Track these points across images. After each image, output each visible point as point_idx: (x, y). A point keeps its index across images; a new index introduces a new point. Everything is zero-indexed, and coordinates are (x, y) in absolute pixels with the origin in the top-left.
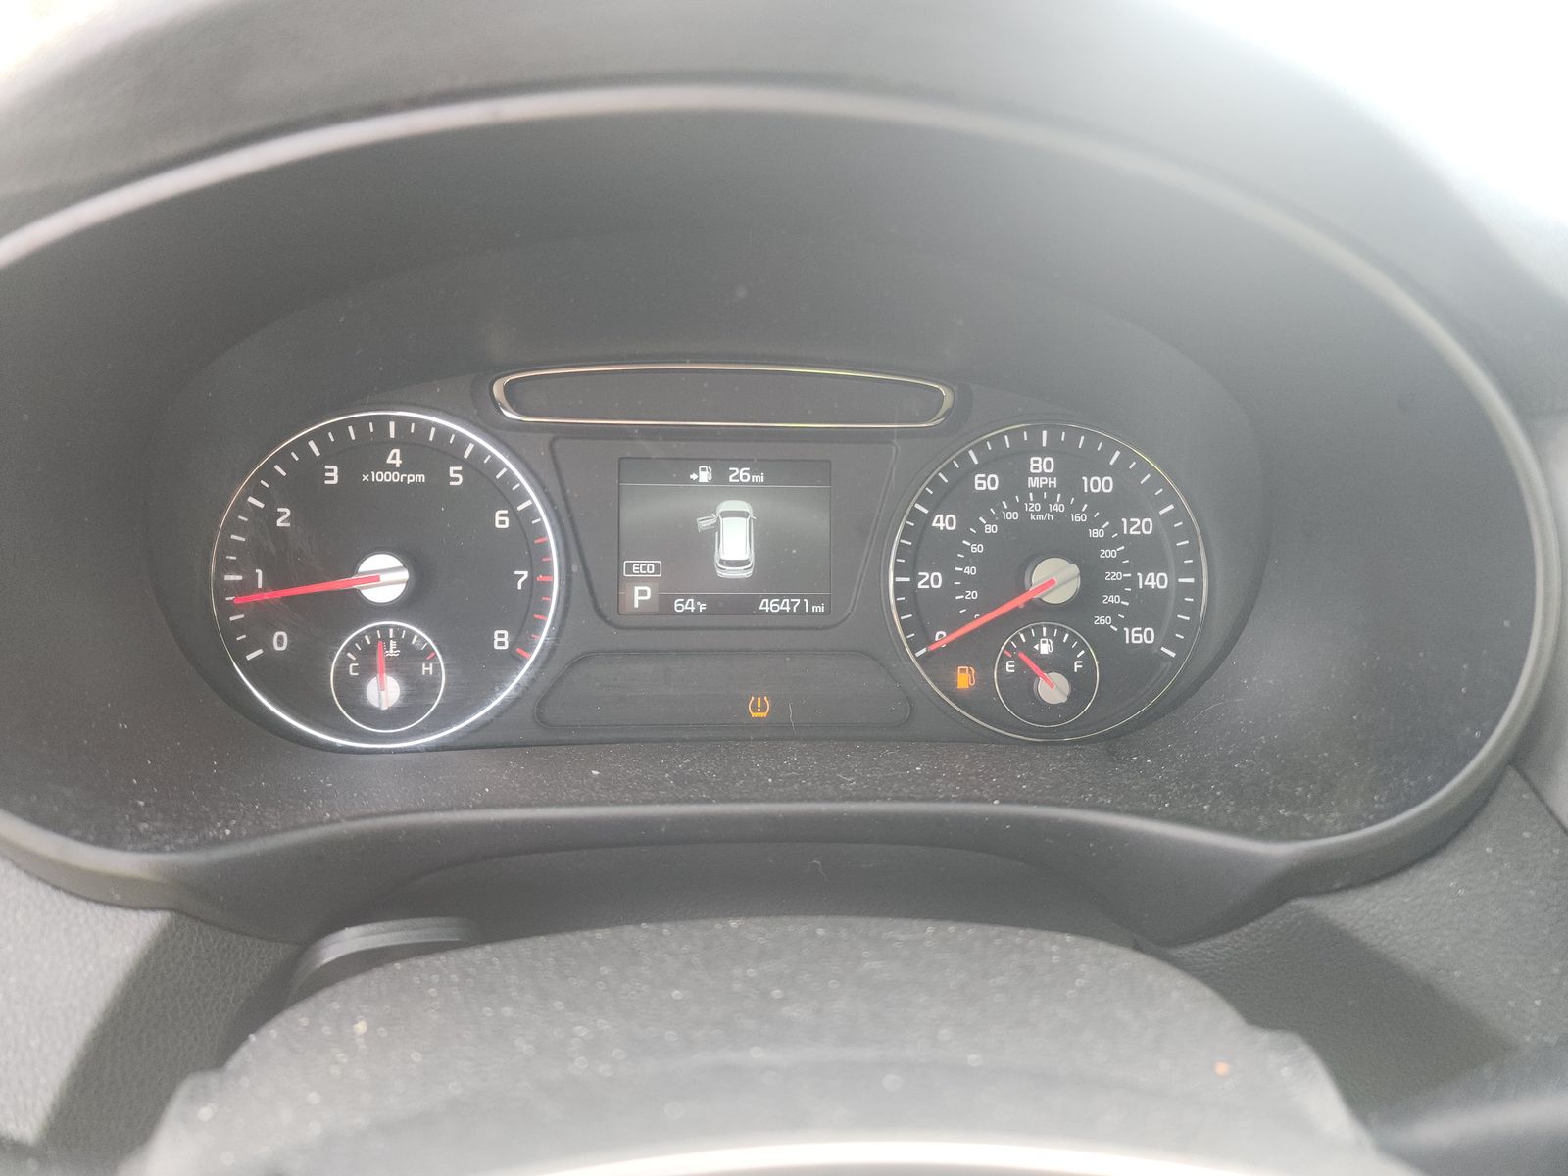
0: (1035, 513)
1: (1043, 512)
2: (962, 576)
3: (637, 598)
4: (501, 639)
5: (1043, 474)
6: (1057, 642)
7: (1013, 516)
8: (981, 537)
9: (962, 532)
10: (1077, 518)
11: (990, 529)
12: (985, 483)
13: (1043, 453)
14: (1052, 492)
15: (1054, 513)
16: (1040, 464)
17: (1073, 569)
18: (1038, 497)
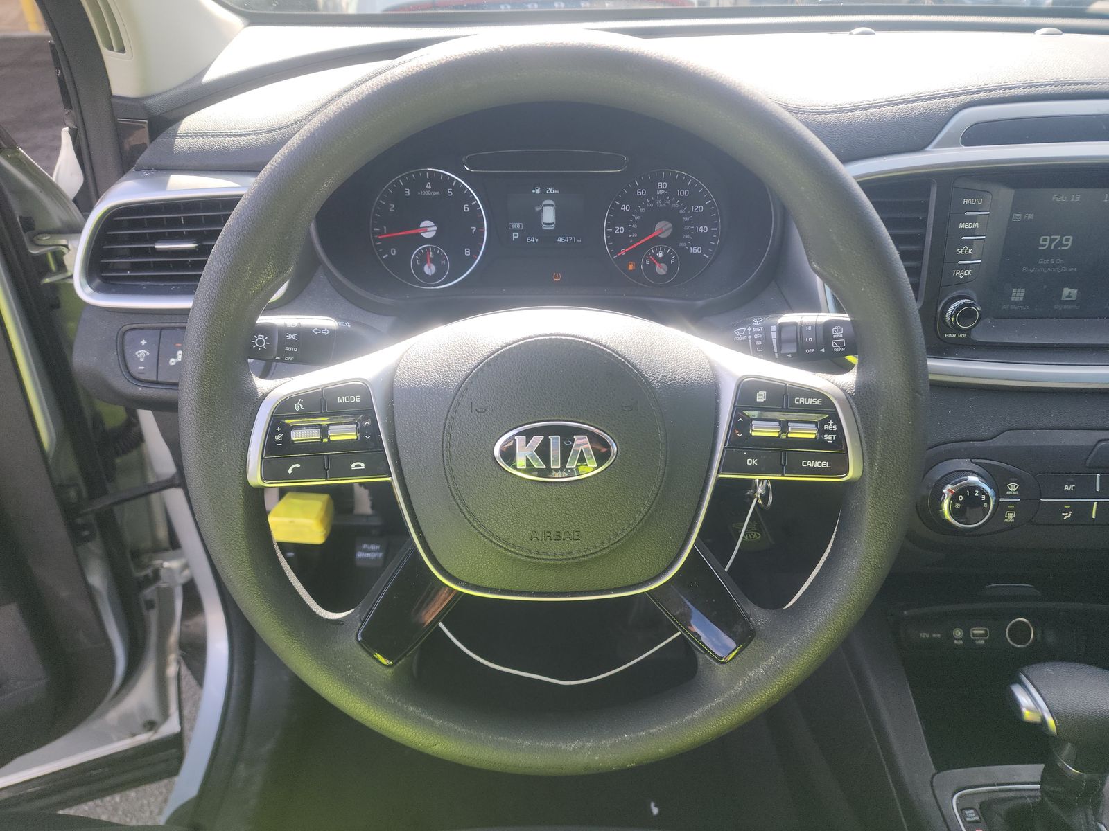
0: (659, 204)
1: (662, 204)
2: (631, 228)
3: (514, 237)
4: (467, 252)
5: (662, 189)
6: (665, 253)
7: (650, 205)
8: (639, 213)
9: (632, 211)
10: (674, 206)
11: (642, 210)
12: (640, 193)
13: (663, 181)
14: (666, 196)
15: (666, 204)
16: (662, 185)
17: (670, 225)
18: (660, 198)
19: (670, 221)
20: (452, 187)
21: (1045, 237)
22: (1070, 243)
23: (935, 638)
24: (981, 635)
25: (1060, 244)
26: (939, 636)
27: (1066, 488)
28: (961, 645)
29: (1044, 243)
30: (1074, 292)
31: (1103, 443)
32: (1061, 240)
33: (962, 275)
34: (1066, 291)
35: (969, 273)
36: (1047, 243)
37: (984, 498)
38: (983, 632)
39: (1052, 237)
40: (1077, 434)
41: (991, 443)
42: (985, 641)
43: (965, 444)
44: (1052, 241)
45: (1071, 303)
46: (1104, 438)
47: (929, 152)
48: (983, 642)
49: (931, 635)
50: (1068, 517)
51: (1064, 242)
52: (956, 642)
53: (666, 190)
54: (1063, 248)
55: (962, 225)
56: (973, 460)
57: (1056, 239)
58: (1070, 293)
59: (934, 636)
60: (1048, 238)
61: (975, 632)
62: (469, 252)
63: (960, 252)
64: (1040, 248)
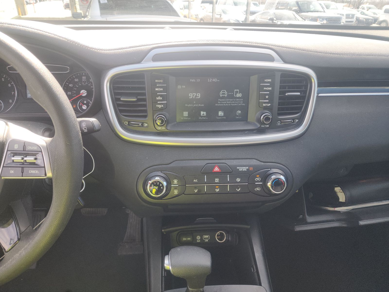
0: (83, 84)
1: (84, 84)
2: (74, 93)
3: (29, 96)
5: (84, 79)
6: (87, 101)
7: (80, 85)
8: (76, 87)
9: (73, 87)
10: (89, 85)
11: (77, 86)
12: (76, 80)
13: (84, 76)
14: (86, 81)
15: (86, 84)
16: (84, 78)
17: (86, 91)
18: (84, 82)
19: (86, 90)
20: (4, 78)
21: (191, 94)
22: (200, 96)
23: (189, 240)
24: (207, 238)
25: (196, 96)
26: (190, 239)
27: (194, 181)
28: (199, 242)
29: (198, 96)
30: (205, 113)
31: (208, 164)
32: (196, 95)
33: (160, 107)
34: (202, 113)
35: (162, 106)
36: (192, 96)
37: (161, 185)
38: (208, 237)
39: (193, 94)
40: (199, 161)
41: (169, 166)
42: (208, 240)
43: (160, 166)
44: (193, 95)
45: (204, 117)
46: (208, 163)
47: (142, 63)
48: (207, 241)
49: (187, 239)
50: (197, 191)
51: (197, 96)
52: (198, 241)
53: (85, 79)
54: (197, 98)
55: (156, 89)
56: (162, 172)
57: (195, 95)
58: (203, 113)
59: (188, 239)
60: (192, 94)
61: (205, 237)
62: (11, 101)
63: (158, 98)
64: (190, 98)
